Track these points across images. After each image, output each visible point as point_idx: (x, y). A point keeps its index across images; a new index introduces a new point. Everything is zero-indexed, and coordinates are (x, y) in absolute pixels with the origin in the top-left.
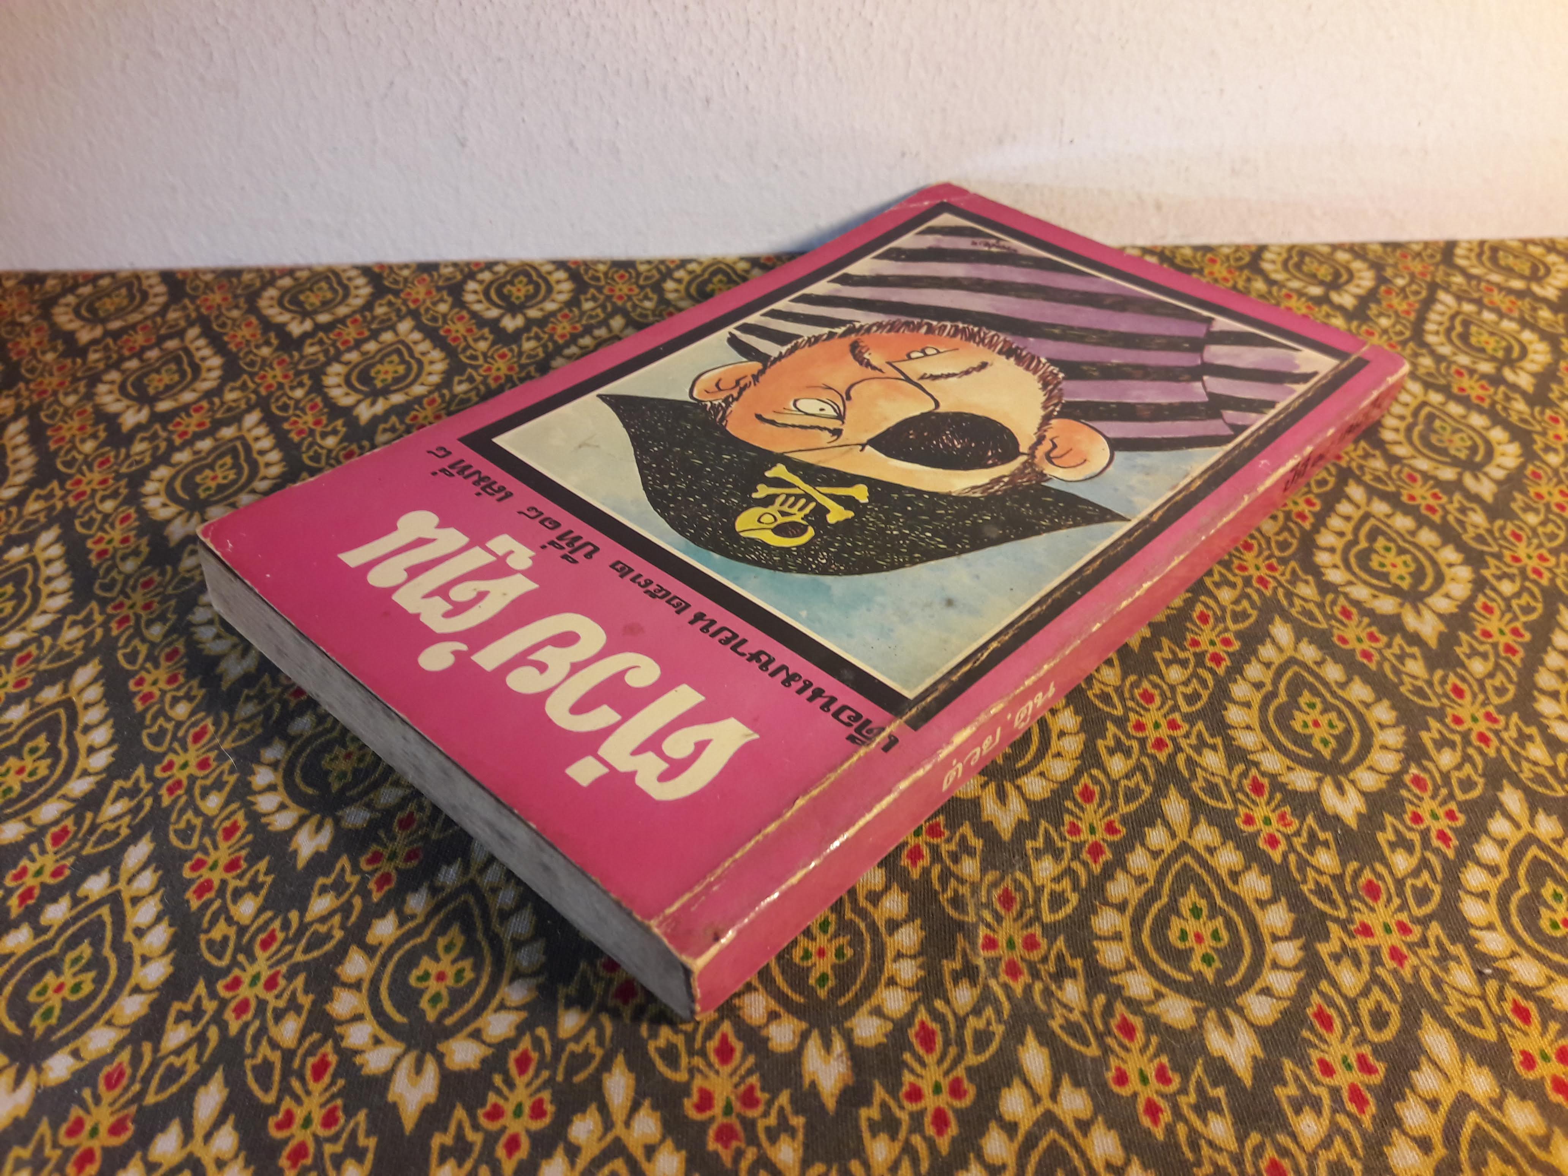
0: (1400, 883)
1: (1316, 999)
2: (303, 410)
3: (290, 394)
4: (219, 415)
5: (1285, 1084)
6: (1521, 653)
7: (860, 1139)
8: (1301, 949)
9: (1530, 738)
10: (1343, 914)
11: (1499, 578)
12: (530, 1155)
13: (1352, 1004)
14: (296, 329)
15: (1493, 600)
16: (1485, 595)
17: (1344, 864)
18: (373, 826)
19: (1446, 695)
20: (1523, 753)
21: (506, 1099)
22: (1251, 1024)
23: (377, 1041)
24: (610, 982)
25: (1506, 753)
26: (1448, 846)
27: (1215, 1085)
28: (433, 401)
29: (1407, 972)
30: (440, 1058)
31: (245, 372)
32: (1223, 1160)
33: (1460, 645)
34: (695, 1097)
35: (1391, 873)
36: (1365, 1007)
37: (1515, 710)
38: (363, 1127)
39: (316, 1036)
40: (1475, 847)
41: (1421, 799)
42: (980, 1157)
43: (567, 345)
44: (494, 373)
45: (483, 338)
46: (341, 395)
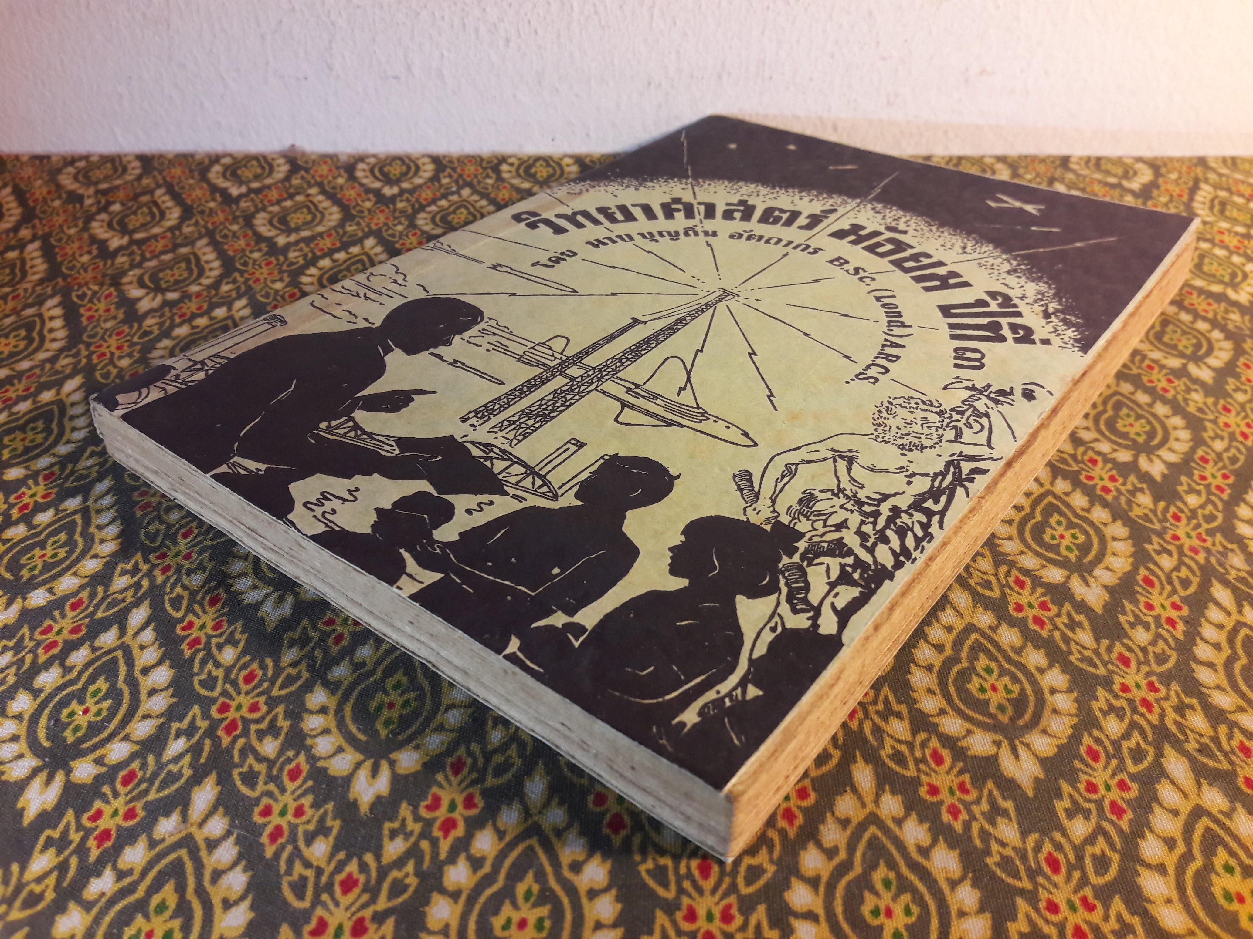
2: (238, 238)
3: (229, 228)
4: (178, 241)
12: (351, 643)
14: (235, 191)
23: (255, 587)
28: (331, 235)
31: (197, 215)
38: (239, 630)
39: (214, 584)
43: (429, 205)
44: (375, 221)
45: (369, 200)
46: (265, 231)
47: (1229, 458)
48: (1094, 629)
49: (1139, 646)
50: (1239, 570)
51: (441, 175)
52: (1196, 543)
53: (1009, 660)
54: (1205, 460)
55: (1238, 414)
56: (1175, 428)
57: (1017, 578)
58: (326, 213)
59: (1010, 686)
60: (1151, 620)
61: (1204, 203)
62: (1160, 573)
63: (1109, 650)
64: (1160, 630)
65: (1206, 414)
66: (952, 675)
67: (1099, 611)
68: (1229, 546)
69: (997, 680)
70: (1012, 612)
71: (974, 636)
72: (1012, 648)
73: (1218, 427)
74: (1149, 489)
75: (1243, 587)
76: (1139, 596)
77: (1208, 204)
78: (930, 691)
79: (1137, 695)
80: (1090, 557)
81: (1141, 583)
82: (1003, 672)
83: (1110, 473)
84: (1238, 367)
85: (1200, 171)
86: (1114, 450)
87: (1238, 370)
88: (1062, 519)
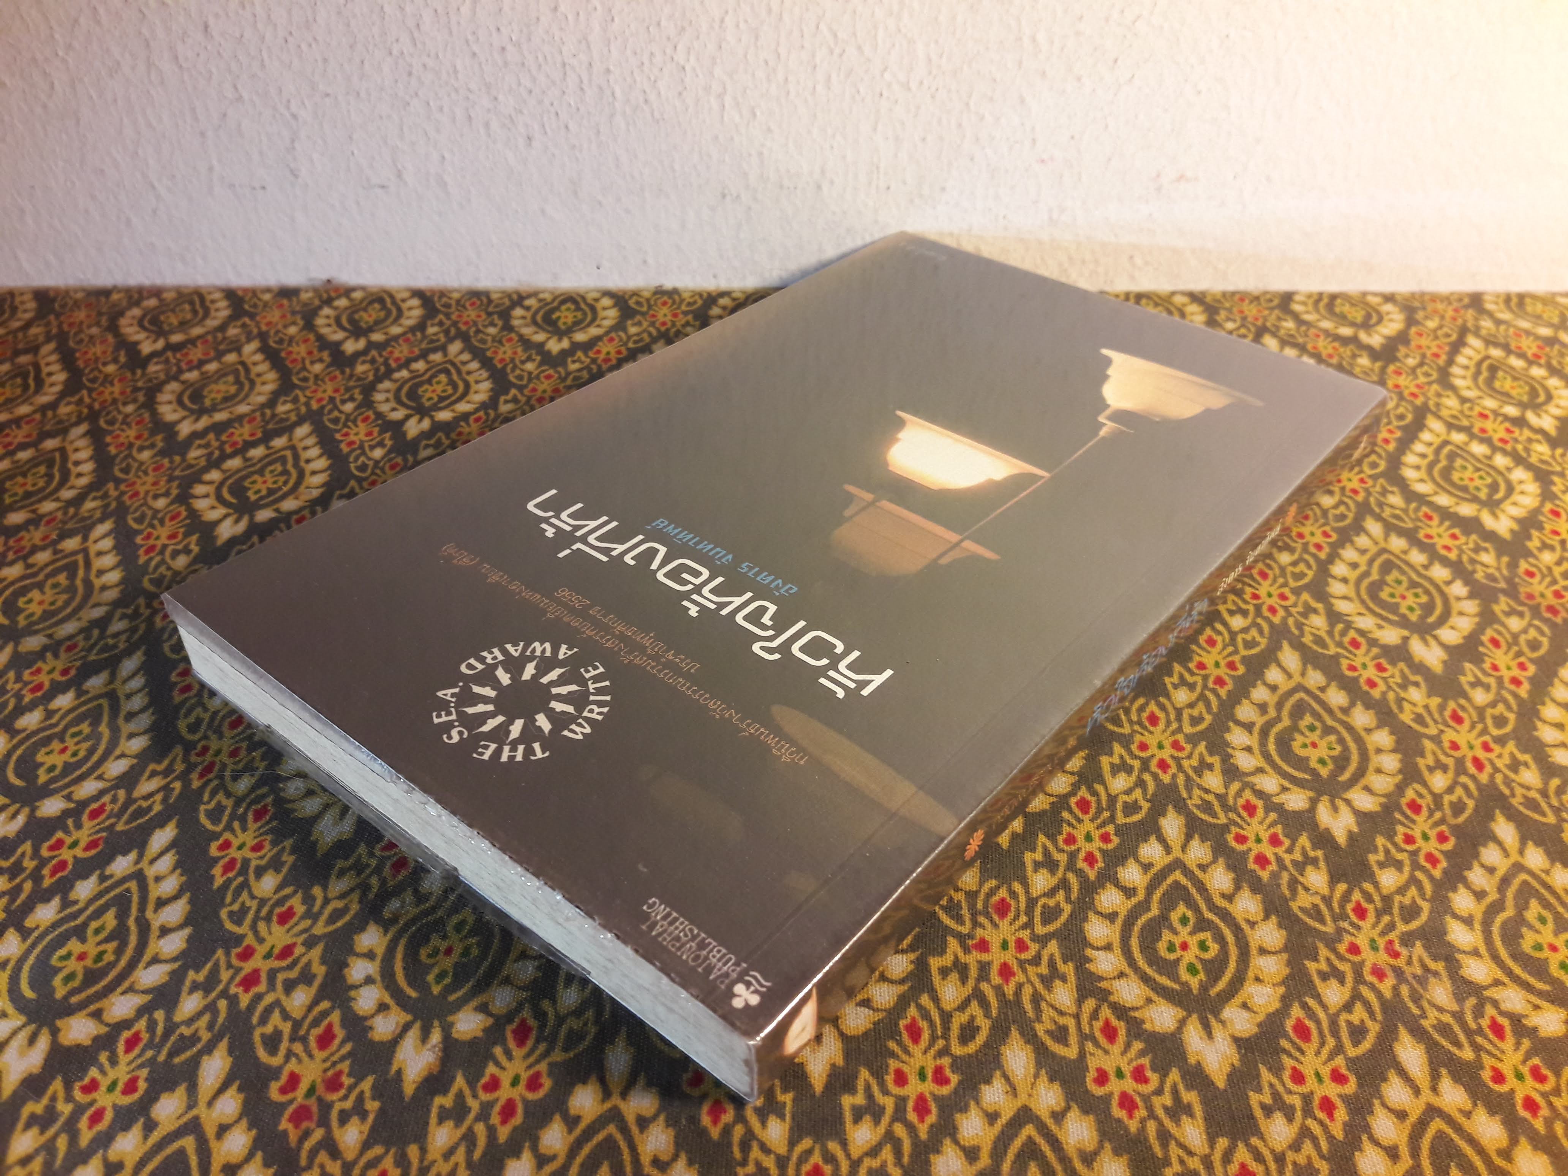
0: (1032, 902)
1: (912, 1011)
2: (129, 425)
3: (121, 408)
4: (48, 427)
5: (854, 1093)
6: (1230, 686)
7: (426, 1124)
8: (912, 962)
9: (1210, 767)
10: (965, 929)
11: (1231, 613)
12: (110, 1127)
13: (946, 1017)
14: (146, 348)
15: (1219, 633)
16: (1214, 629)
17: (981, 884)
18: (65, 814)
19: (1140, 723)
20: (1198, 780)
21: (106, 1074)
22: (841, 1034)
23: (3, 1015)
24: (239, 970)
25: (1180, 780)
26: (1092, 866)
27: (785, 1090)
28: (254, 419)
29: (1009, 991)
30: (55, 1033)
31: (85, 387)
32: (768, 1162)
33: (1170, 675)
34: (283, 1080)
35: (1026, 892)
36: (958, 1020)
37: (1203, 739)
40: (1119, 869)
41: (1080, 822)
42: (535, 1148)
43: (399, 368)
44: (320, 395)
45: (321, 360)
46: (168, 412)
47: (1451, 803)
48: (1208, 1119)
49: (1273, 1152)
50: (1442, 1010)
51: (429, 323)
52: (1382, 958)
54: (1415, 807)
55: (1472, 727)
56: (1379, 751)
57: (1107, 1023)
58: (258, 381)
60: (1297, 1102)
61: (1466, 368)
62: (1322, 1015)
63: (1227, 1158)
64: (1310, 1122)
65: (1427, 726)
67: (1221, 1085)
68: (1432, 965)
70: (1092, 1087)
71: (1029, 1130)
72: (1080, 1151)
73: (1442, 749)
74: (1327, 858)
75: (1444, 1043)
77: (1473, 369)
80: (1221, 985)
81: (1292, 1034)
83: (1272, 830)
84: (1482, 644)
85: (1470, 314)
86: (1285, 789)
87: (1481, 649)
88: (1189, 914)
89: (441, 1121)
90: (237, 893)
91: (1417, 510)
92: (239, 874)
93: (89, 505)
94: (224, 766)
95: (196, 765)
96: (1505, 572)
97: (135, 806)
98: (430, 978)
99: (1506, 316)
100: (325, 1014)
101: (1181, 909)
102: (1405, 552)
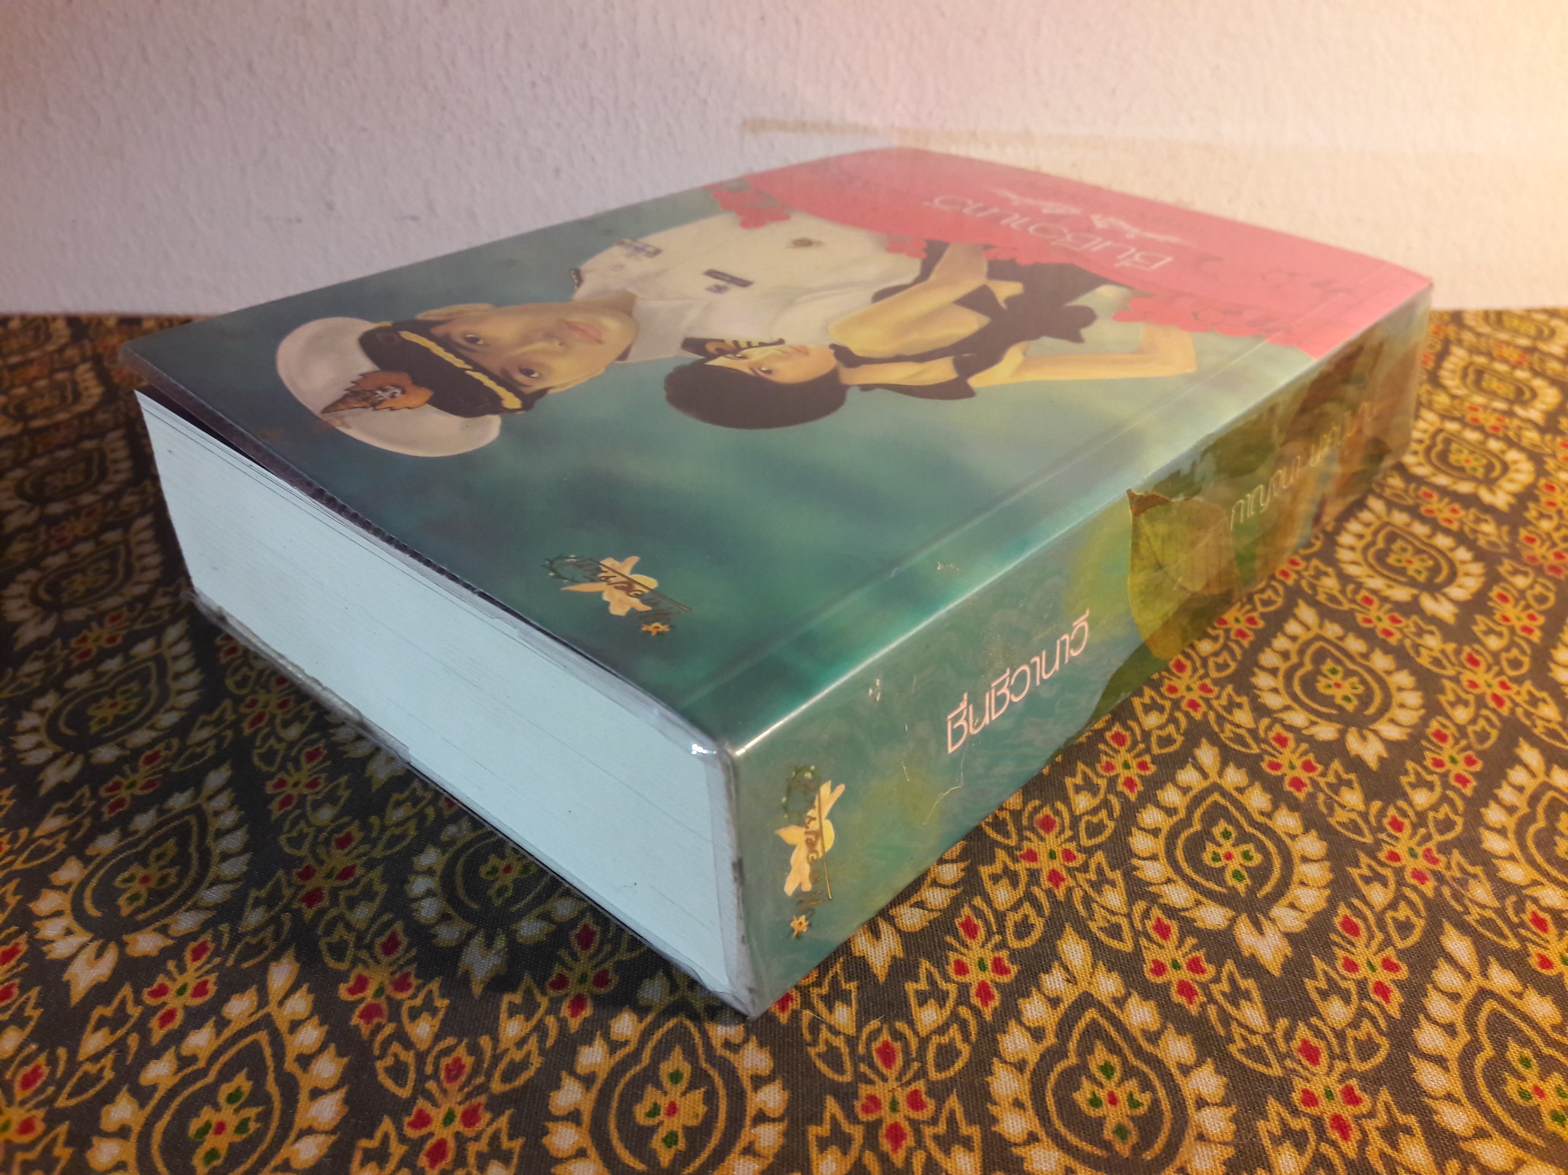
0: (1076, 819)
1: (966, 911)
5: (917, 980)
6: (1251, 637)
7: (497, 1019)
8: (963, 870)
9: (1240, 706)
10: (1012, 842)
12: (181, 1026)
13: (1000, 917)
18: (121, 760)
20: (1229, 717)
21: (174, 980)
22: (899, 931)
23: (69, 932)
24: (301, 887)
25: (1212, 716)
26: (1132, 790)
27: (849, 979)
29: (1060, 893)
30: (122, 945)
32: (839, 1042)
34: (351, 983)
35: (1070, 810)
36: (1012, 919)
37: (1230, 682)
38: (32, 1001)
39: (14, 928)
40: (1159, 792)
41: (1117, 752)
42: (606, 1036)
47: (1476, 733)
48: (1266, 1003)
49: (1333, 1029)
50: (1483, 907)
52: (1422, 864)
53: (1139, 1052)
54: (1441, 737)
55: (1489, 668)
56: (1400, 689)
57: (1159, 921)
59: (1137, 1096)
60: (1353, 988)
61: (1454, 372)
62: (1368, 913)
63: (1289, 1036)
64: (1366, 1003)
65: (1444, 668)
66: (1053, 1077)
67: (1276, 972)
68: (1471, 869)
69: (1119, 1085)
70: (1150, 977)
71: (1091, 1014)
72: (1144, 1032)
73: (1461, 687)
74: (1360, 781)
75: (1488, 934)
76: (1336, 950)
77: (1460, 374)
78: (1018, 1104)
79: (1327, 1109)
80: (1267, 888)
81: (1340, 929)
82: (1129, 1072)
83: (1304, 758)
84: (1490, 599)
85: (1451, 331)
86: (1313, 723)
87: (1490, 604)
88: (1230, 828)
89: (511, 1015)
90: (295, 823)
91: (1417, 489)
92: (295, 808)
93: (128, 499)
94: (273, 717)
95: (246, 716)
96: (1506, 539)
97: (188, 753)
98: (492, 892)
99: (1485, 329)
100: (388, 924)
101: (1222, 825)
102: (1408, 525)
